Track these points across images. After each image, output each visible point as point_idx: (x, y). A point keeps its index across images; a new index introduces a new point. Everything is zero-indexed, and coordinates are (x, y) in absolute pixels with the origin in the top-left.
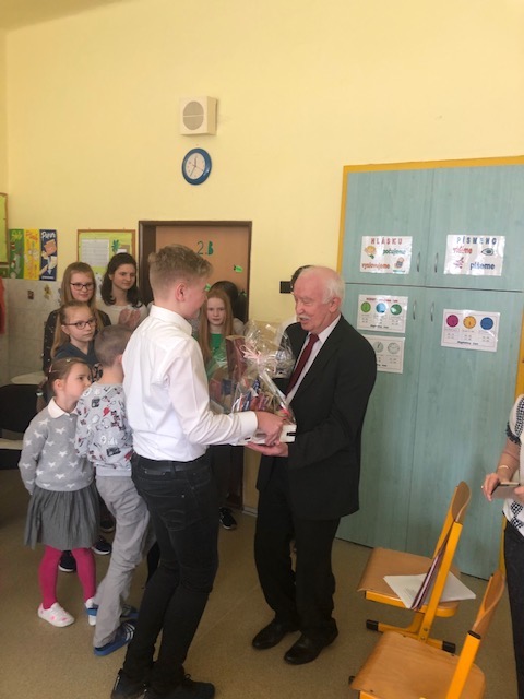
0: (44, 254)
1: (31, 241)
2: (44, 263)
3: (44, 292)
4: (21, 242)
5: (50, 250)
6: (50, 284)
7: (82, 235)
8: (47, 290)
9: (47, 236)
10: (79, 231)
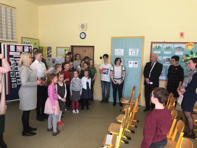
0: (48, 52)
1: (45, 49)
2: (48, 54)
3: (48, 60)
4: (42, 49)
5: (50, 51)
6: (50, 58)
7: (57, 48)
8: (49, 59)
9: (49, 48)
10: (57, 47)
